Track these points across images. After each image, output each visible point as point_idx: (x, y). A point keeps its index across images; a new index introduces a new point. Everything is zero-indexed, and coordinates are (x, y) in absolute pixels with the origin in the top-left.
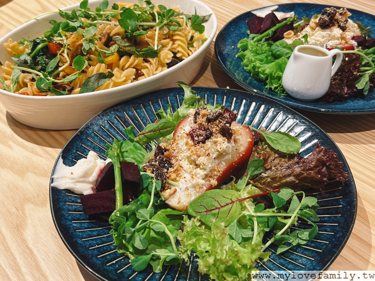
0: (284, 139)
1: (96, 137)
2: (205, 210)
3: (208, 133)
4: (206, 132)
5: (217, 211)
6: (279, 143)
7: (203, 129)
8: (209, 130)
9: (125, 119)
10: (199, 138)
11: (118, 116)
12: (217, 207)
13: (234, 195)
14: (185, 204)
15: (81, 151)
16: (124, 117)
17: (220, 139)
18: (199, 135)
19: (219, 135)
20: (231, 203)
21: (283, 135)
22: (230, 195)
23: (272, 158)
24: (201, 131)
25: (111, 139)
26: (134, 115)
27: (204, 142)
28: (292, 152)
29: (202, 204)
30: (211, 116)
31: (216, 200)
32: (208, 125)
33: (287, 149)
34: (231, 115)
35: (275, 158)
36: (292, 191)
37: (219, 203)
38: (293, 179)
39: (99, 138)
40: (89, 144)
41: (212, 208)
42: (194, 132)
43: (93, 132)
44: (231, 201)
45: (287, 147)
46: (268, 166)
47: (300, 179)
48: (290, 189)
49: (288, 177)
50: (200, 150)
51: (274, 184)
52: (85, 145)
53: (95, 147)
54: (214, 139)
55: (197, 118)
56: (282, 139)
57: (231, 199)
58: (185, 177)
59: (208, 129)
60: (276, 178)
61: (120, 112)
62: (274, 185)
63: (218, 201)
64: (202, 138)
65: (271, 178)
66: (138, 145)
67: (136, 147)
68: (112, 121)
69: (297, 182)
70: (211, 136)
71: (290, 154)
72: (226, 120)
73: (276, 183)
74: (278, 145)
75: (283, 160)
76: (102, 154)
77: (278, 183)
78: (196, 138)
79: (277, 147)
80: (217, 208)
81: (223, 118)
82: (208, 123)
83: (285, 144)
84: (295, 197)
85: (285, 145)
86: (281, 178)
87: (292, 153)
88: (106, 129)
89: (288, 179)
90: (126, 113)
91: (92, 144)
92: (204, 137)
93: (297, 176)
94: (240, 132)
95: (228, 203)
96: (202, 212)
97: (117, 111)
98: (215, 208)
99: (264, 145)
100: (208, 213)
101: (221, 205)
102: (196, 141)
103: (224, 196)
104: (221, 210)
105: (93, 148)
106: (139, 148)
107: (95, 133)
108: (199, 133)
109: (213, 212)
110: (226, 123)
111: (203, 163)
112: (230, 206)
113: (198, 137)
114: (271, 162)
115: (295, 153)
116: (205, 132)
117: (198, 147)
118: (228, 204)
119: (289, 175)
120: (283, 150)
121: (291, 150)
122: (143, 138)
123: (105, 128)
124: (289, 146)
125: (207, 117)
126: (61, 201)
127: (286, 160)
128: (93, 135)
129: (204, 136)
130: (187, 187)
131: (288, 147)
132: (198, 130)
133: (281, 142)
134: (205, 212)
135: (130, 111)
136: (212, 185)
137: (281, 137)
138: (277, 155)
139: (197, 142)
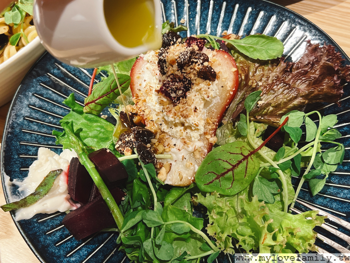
0: (260, 43)
1: (31, 124)
2: (216, 176)
3: (186, 83)
4: (184, 83)
5: (230, 173)
6: (255, 50)
7: (178, 81)
8: (187, 79)
9: (53, 81)
10: (177, 93)
11: (43, 83)
12: (229, 168)
13: (244, 148)
14: (190, 178)
15: (24, 151)
16: (51, 80)
17: (203, 85)
18: (175, 89)
19: (199, 80)
20: (244, 159)
21: (257, 38)
22: (238, 149)
23: (252, 70)
24: (176, 84)
25: (50, 118)
26: (62, 72)
27: (184, 96)
28: (275, 56)
29: (209, 171)
30: (182, 60)
31: (224, 161)
32: (182, 73)
33: (267, 54)
34: (198, 43)
35: (256, 69)
36: (303, 114)
37: (229, 163)
38: (302, 101)
39: (35, 123)
40: (28, 137)
41: (223, 172)
42: (168, 87)
43: (24, 119)
44: (243, 157)
45: (267, 52)
46: (253, 83)
47: (311, 98)
48: (299, 112)
49: (294, 100)
50: (184, 109)
51: (279, 111)
52: (24, 140)
53: (38, 138)
54: (195, 88)
55: (165, 68)
56: (257, 44)
57: (242, 154)
58: (175, 145)
59: (184, 78)
60: (280, 104)
61: (43, 75)
62: (278, 113)
63: (226, 161)
64: (181, 92)
65: (273, 107)
66: (90, 116)
67: (90, 120)
68: (40, 92)
69: (307, 102)
70: (191, 85)
71: (274, 59)
72: (202, 58)
73: (281, 110)
74: (255, 53)
75: (266, 68)
76: (50, 143)
77: (284, 110)
78: (173, 95)
79: (256, 56)
80: (229, 170)
81: (196, 55)
82: (181, 70)
83: (263, 48)
84: (308, 120)
85: (264, 50)
86: (286, 104)
87: (276, 58)
88: (38, 108)
89: (296, 102)
90: (51, 74)
91: (32, 136)
92: (183, 90)
93: (305, 97)
94: (218, 62)
95: (240, 160)
96: (213, 181)
97: (39, 75)
98: (226, 170)
99: (234, 53)
100: (220, 179)
101: (232, 165)
102: (175, 97)
103: (231, 152)
104: (235, 171)
105: (36, 141)
106: (95, 120)
107: (27, 120)
108: (174, 87)
109: (227, 175)
110: (203, 62)
111: (195, 124)
112: (245, 162)
113: (175, 92)
114: (253, 75)
115: (280, 57)
116: (181, 83)
117: (180, 105)
118: (240, 162)
119: (296, 98)
120: (264, 57)
121: (274, 54)
122: (95, 106)
123: (35, 107)
124: (268, 49)
125: (177, 63)
126: (39, 235)
127: (270, 66)
128: (26, 122)
129: (183, 88)
130: (183, 156)
131: (269, 52)
132: (171, 84)
133: (258, 47)
134: (216, 179)
135: (54, 68)
136: (211, 144)
137: (256, 41)
138: (257, 65)
139: (176, 99)
